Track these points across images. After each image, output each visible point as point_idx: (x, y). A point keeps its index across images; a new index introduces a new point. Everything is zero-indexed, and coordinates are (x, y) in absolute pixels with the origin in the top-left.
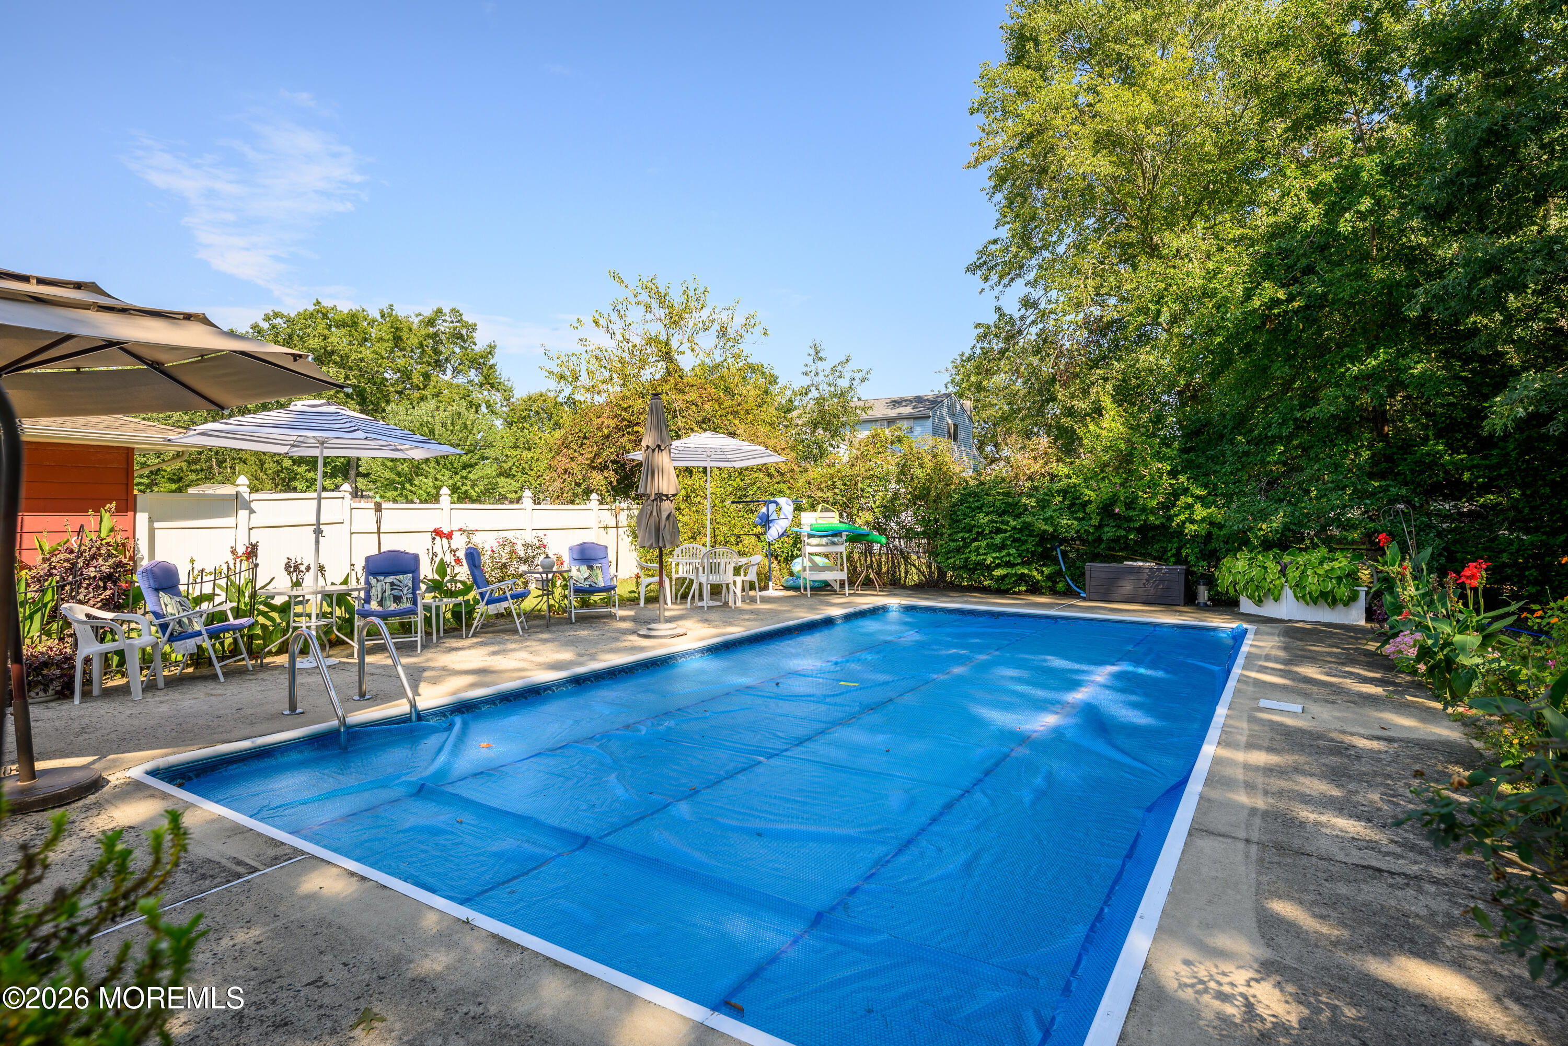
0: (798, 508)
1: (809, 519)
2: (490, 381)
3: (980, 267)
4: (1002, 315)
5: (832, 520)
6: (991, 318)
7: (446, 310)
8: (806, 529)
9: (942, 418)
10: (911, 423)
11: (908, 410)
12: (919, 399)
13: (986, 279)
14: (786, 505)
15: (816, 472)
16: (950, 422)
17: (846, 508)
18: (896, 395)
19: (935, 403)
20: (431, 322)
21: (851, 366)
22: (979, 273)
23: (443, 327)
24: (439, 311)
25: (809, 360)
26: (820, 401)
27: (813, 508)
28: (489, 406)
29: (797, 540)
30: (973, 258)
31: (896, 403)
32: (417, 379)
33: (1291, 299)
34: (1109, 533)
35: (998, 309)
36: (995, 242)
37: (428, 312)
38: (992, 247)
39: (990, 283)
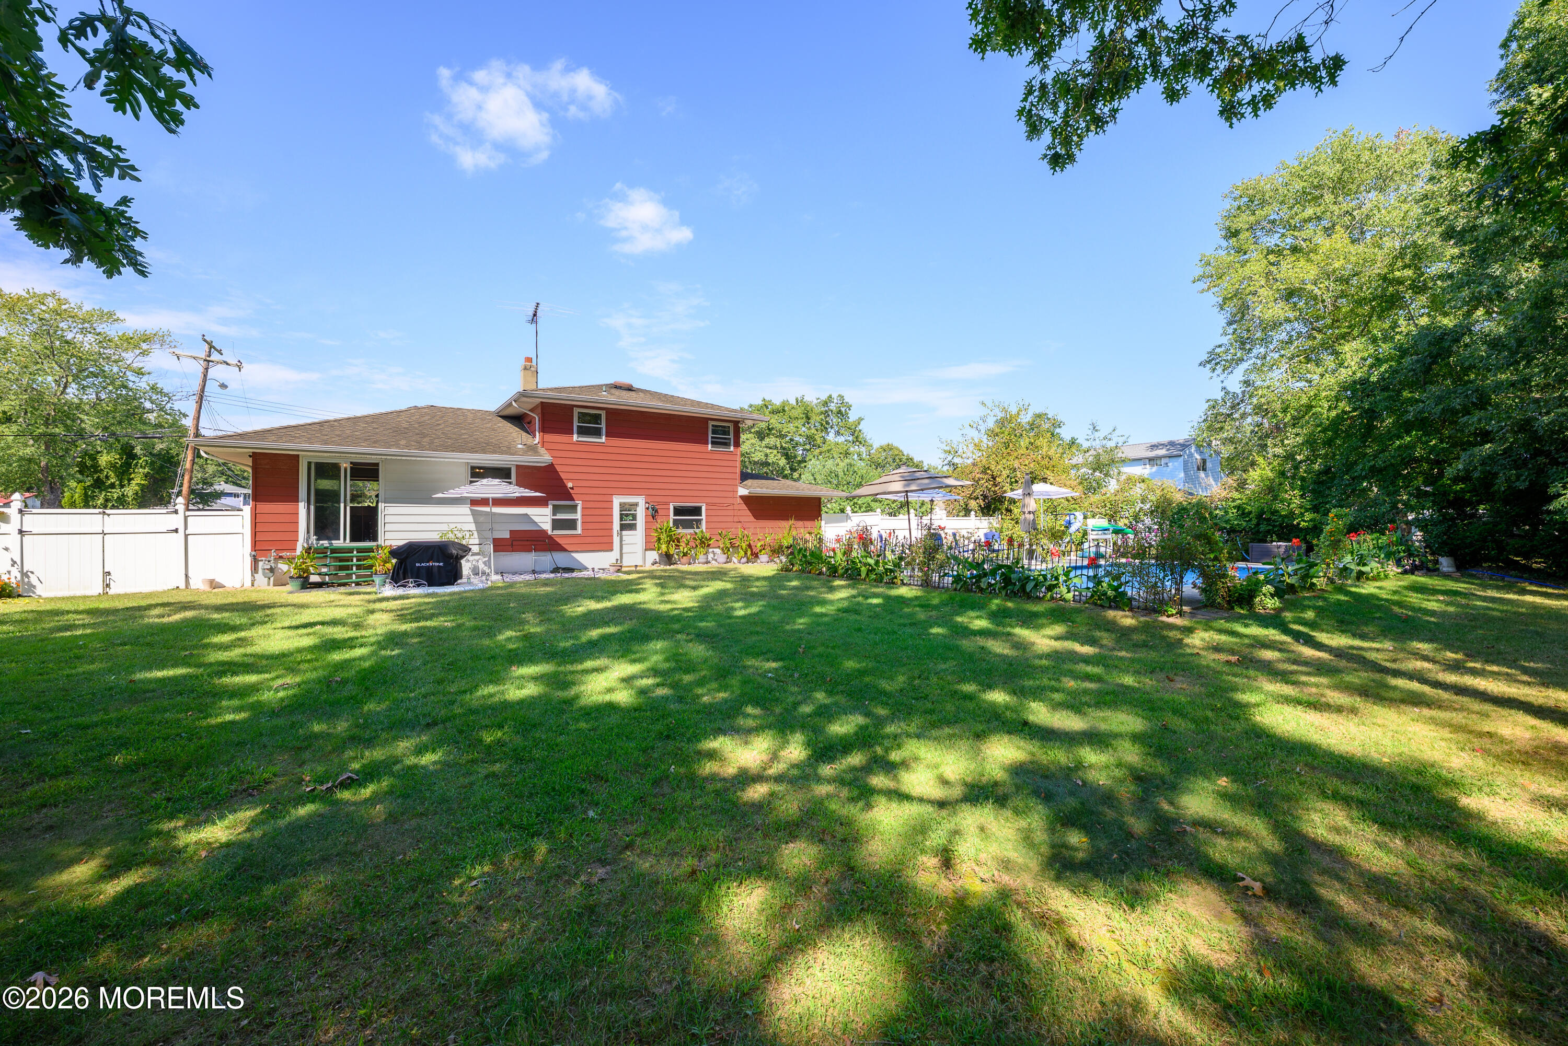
0: (1085, 518)
1: (1092, 523)
2: (858, 439)
3: (1209, 362)
4: (1227, 393)
5: (1104, 523)
6: (1219, 395)
7: (835, 396)
8: (1090, 527)
9: (1191, 455)
10: (1167, 460)
11: (1162, 452)
12: (1172, 444)
13: (1214, 370)
14: (1079, 515)
15: (1095, 498)
16: (1198, 457)
17: (1112, 518)
18: (1155, 441)
19: (1184, 446)
20: (825, 404)
21: (1117, 433)
22: (1208, 366)
23: (833, 406)
24: (830, 397)
25: (1090, 432)
26: (1097, 456)
27: (1093, 517)
28: (859, 455)
29: (1085, 533)
30: (1205, 357)
31: (1154, 447)
32: (819, 441)
33: (1354, 410)
34: (1263, 528)
35: (1224, 388)
36: (1220, 346)
37: (824, 397)
38: (1218, 350)
39: (1217, 372)
